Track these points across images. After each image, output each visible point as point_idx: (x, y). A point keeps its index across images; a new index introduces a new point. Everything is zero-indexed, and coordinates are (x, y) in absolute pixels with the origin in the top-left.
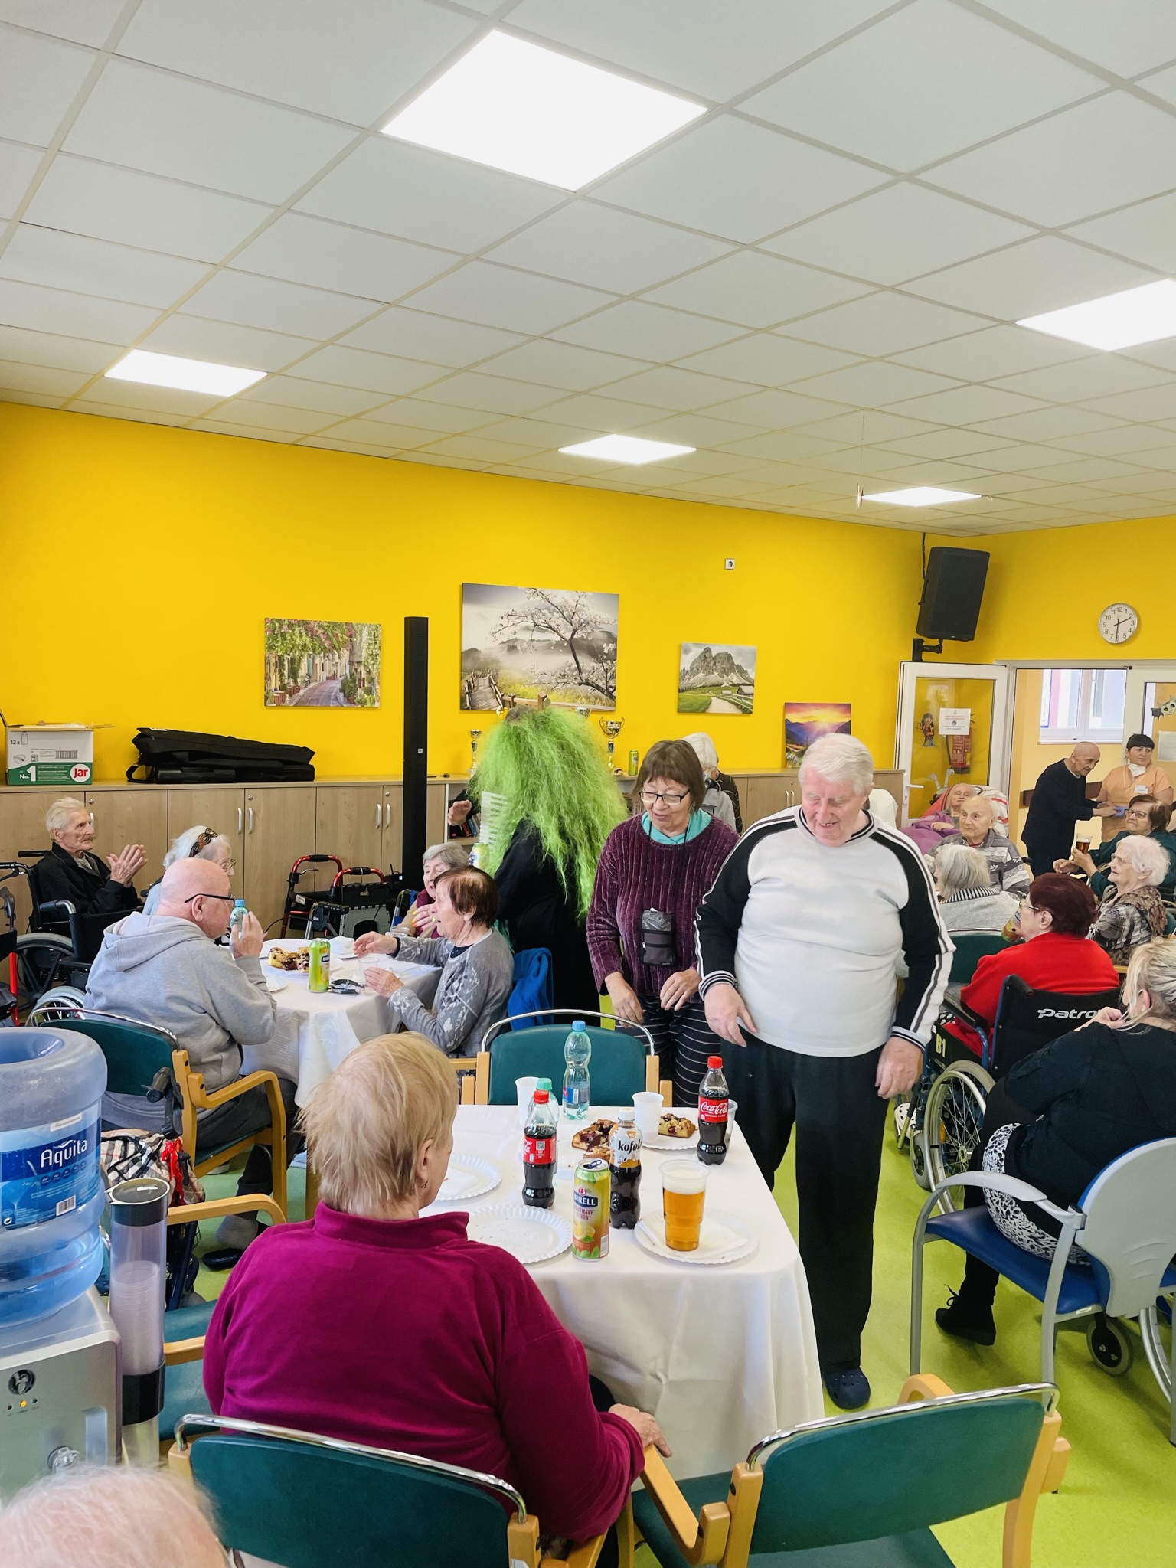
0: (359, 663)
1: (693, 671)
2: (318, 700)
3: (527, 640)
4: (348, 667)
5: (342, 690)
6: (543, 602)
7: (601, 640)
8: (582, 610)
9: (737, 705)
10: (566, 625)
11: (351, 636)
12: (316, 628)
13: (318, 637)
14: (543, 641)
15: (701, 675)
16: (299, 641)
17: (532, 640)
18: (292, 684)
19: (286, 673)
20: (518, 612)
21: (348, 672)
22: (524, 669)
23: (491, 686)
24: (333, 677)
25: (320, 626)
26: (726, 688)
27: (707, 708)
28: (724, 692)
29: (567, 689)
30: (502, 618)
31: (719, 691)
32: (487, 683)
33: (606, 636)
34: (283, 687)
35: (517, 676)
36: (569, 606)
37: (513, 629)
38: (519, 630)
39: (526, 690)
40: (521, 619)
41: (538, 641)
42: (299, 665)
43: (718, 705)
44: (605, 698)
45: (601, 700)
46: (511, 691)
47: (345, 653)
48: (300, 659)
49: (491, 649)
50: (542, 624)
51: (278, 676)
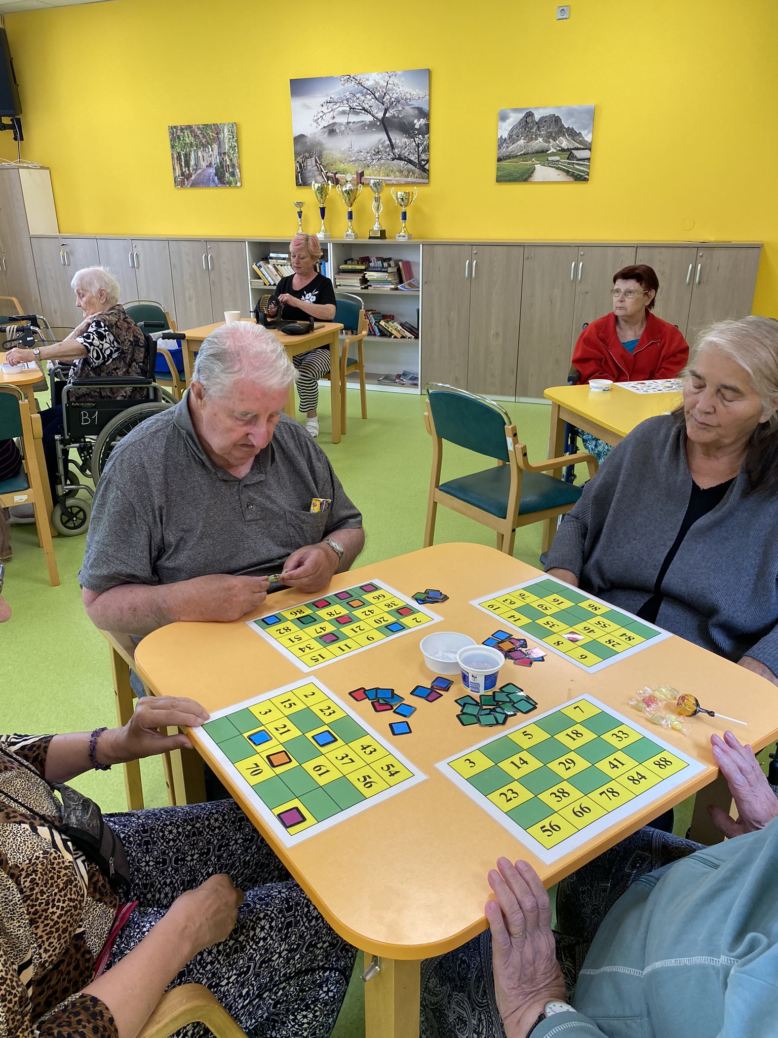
0: (225, 153)
1: (512, 138)
2: (203, 182)
3: (344, 123)
4: (218, 157)
5: (216, 175)
6: (356, 86)
7: (412, 116)
8: (392, 90)
9: (568, 172)
10: (378, 105)
11: (217, 134)
12: (196, 130)
13: (198, 136)
14: (358, 122)
15: (522, 142)
16: (188, 141)
17: (348, 123)
18: (187, 172)
19: (183, 165)
20: (335, 97)
21: (218, 161)
22: (343, 149)
23: (317, 165)
24: (210, 166)
25: (199, 128)
26: (553, 154)
27: (530, 176)
28: (550, 158)
29: (382, 165)
30: (322, 106)
31: (545, 158)
32: (314, 163)
33: (416, 111)
34: (183, 174)
35: (337, 155)
36: (380, 87)
37: (331, 114)
38: (337, 115)
39: (346, 167)
40: (338, 104)
41: (354, 122)
42: (190, 158)
43: (542, 172)
44: (417, 170)
45: (414, 173)
46: (334, 168)
47: (215, 146)
48: (190, 154)
49: (315, 133)
50: (356, 107)
51: (179, 166)
